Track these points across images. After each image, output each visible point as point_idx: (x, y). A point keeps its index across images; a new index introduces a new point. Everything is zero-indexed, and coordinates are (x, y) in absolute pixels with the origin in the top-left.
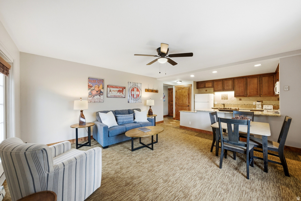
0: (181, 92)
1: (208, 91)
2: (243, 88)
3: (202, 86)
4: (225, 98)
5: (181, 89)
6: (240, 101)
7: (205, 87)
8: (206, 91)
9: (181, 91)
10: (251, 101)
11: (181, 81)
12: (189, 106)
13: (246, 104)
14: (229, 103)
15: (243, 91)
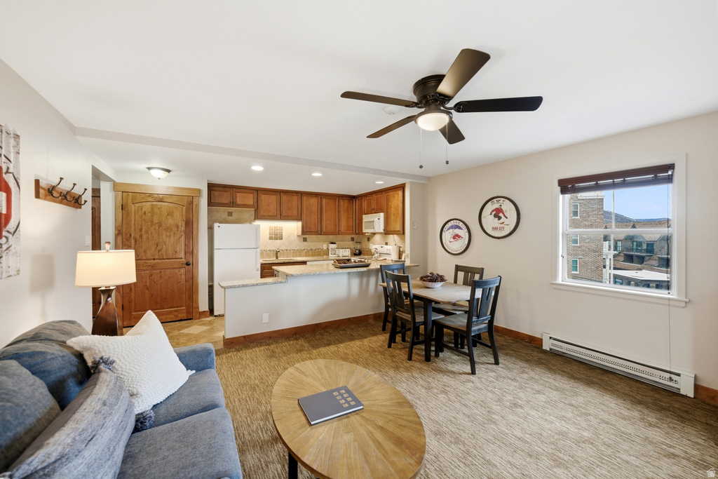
0: (152, 212)
1: (235, 216)
2: (316, 217)
3: (225, 198)
4: (277, 236)
5: (150, 199)
6: (305, 243)
7: (233, 204)
8: (230, 214)
9: (153, 207)
10: (321, 243)
11: (169, 171)
12: (188, 264)
13: (314, 248)
14: (284, 248)
15: (316, 222)
